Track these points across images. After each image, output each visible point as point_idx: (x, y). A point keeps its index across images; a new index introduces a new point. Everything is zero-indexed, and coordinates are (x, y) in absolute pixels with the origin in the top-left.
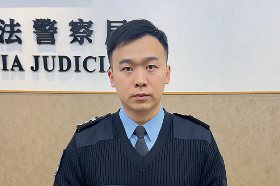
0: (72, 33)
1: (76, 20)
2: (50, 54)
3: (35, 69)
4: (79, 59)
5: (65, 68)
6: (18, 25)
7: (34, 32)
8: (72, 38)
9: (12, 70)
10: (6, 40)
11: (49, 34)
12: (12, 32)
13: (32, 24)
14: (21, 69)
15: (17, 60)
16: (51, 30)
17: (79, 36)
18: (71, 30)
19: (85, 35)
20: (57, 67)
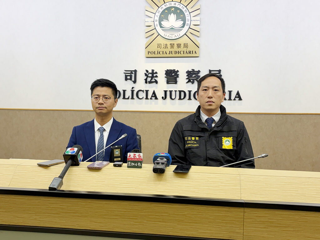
0: (187, 77)
1: (190, 70)
2: (173, 90)
3: (164, 98)
4: (191, 92)
5: (182, 97)
6: (156, 73)
7: (165, 77)
8: (188, 80)
9: (151, 99)
10: (149, 81)
11: (174, 78)
12: (152, 77)
13: (165, 72)
14: (156, 98)
15: (154, 93)
16: (175, 75)
17: (192, 79)
18: (187, 76)
19: (195, 78)
20: (178, 97)
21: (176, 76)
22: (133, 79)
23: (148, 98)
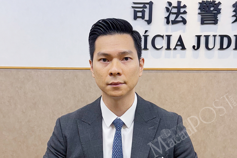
0: (234, 13)
2: (211, 34)
3: (197, 47)
6: (185, 6)
7: (199, 14)
8: (235, 18)
10: (172, 20)
11: (213, 14)
12: (178, 14)
13: (198, 6)
14: (184, 48)
15: (180, 39)
20: (218, 45)
21: (216, 12)
22: (147, 18)
23: (171, 48)
